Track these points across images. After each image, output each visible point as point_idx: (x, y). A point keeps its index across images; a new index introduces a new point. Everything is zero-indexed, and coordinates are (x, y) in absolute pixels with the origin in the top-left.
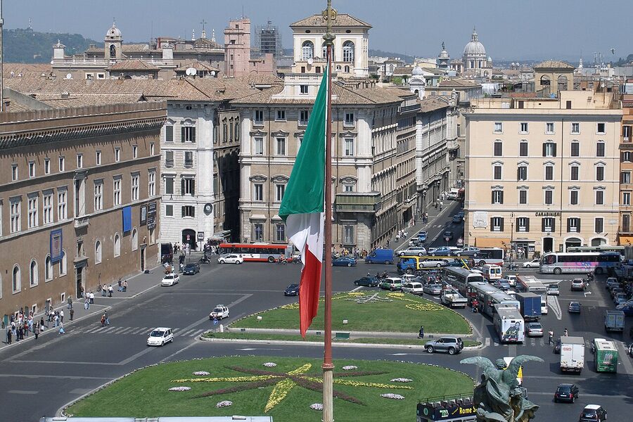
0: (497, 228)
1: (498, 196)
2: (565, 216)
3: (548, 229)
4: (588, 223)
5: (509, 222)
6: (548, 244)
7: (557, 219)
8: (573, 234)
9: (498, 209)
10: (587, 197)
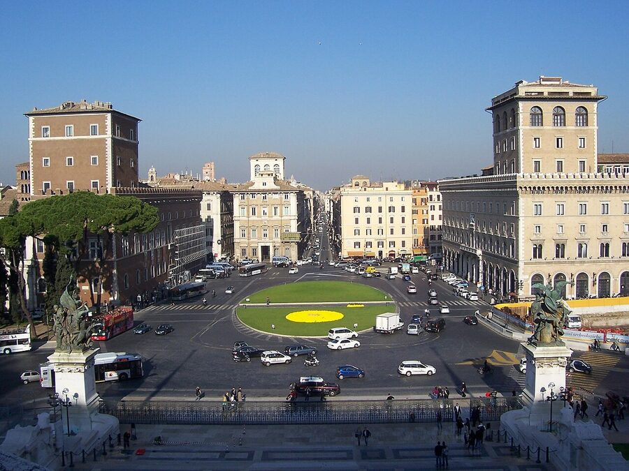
0: (357, 247)
1: (357, 232)
2: (388, 241)
3: (381, 246)
4: (398, 244)
5: (363, 244)
6: (381, 253)
7: (384, 241)
8: (392, 248)
9: (357, 239)
10: (398, 231)
